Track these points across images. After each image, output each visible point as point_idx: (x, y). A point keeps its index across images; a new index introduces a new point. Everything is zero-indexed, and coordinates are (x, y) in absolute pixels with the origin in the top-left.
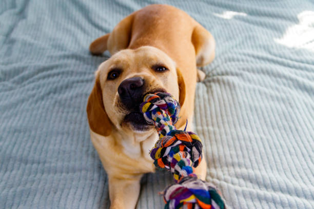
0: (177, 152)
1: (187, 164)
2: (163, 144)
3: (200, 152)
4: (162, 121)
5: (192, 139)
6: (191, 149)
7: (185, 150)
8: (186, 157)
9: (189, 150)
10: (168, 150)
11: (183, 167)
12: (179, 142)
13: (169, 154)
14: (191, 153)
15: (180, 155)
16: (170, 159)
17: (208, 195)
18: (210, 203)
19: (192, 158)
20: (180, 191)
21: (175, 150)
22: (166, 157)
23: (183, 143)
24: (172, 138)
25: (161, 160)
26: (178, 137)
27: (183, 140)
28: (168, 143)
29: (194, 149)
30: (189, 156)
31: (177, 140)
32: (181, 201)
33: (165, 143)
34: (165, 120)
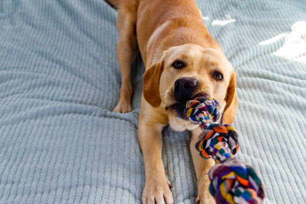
0: (217, 143)
1: (226, 152)
2: (204, 138)
3: (236, 141)
4: (204, 121)
5: (229, 130)
6: (228, 139)
7: (223, 140)
8: (225, 146)
9: (226, 140)
10: (209, 142)
11: (223, 154)
12: (217, 134)
13: (210, 145)
14: (228, 142)
15: (220, 145)
16: (211, 150)
17: (246, 172)
18: (248, 179)
19: (230, 147)
20: (222, 168)
21: (215, 142)
22: (208, 148)
23: (221, 135)
24: (210, 131)
25: (204, 151)
26: (216, 130)
27: (220, 132)
28: (207, 136)
29: (231, 139)
30: (227, 145)
31: (215, 132)
32: (223, 177)
33: (205, 136)
34: (206, 119)
